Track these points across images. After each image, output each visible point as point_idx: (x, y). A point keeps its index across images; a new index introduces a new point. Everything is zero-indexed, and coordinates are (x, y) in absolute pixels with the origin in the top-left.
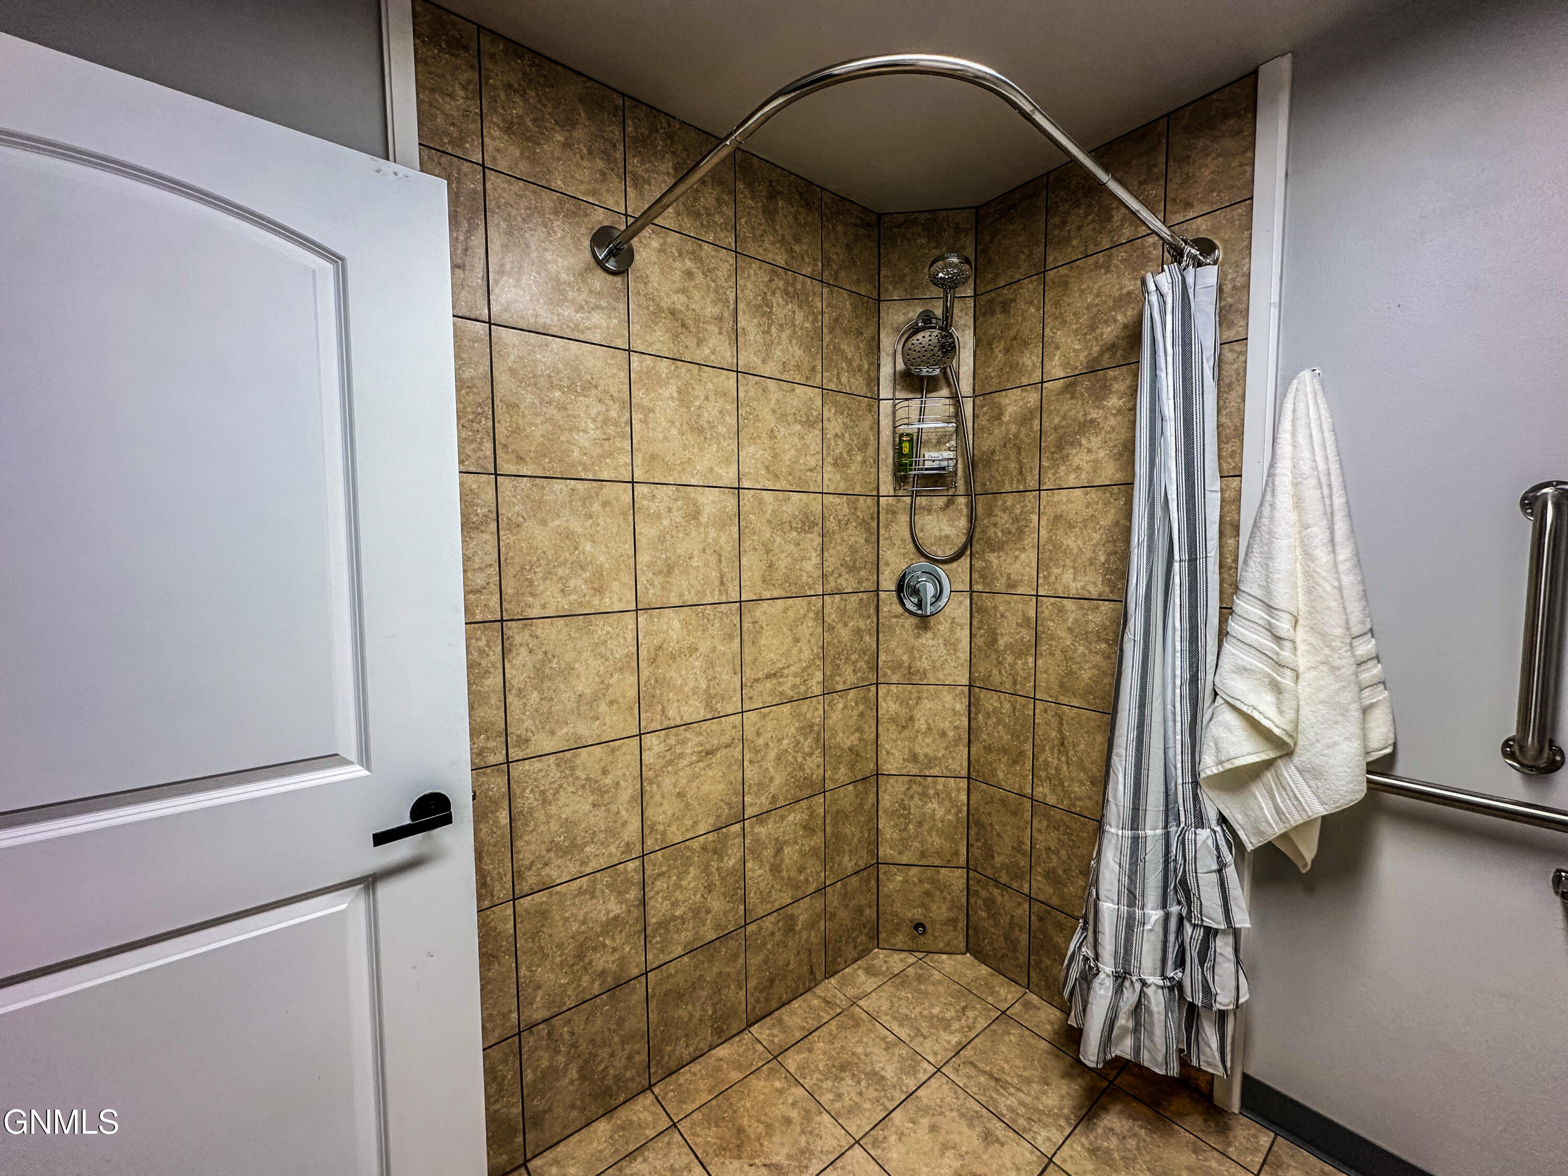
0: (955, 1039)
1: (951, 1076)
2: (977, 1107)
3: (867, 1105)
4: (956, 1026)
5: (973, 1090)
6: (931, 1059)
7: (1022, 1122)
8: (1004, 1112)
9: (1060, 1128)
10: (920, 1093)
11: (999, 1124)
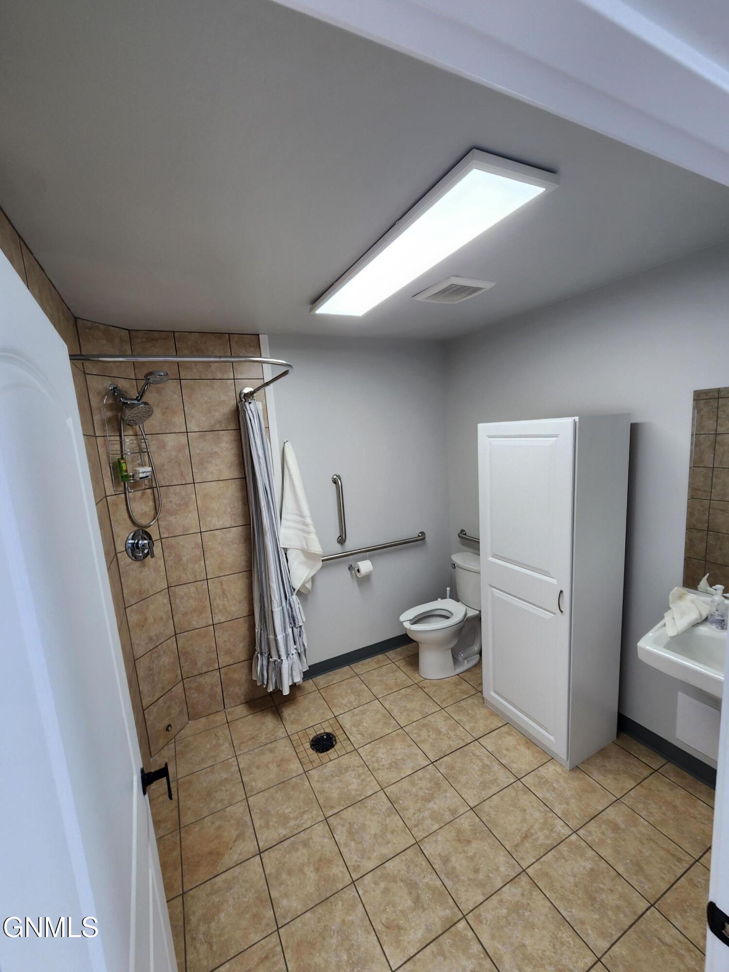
0: (227, 745)
1: (242, 753)
2: (259, 749)
3: (233, 790)
4: (221, 741)
5: (252, 748)
6: (230, 757)
7: (272, 737)
8: (266, 741)
9: (281, 728)
10: (241, 766)
11: (269, 745)
